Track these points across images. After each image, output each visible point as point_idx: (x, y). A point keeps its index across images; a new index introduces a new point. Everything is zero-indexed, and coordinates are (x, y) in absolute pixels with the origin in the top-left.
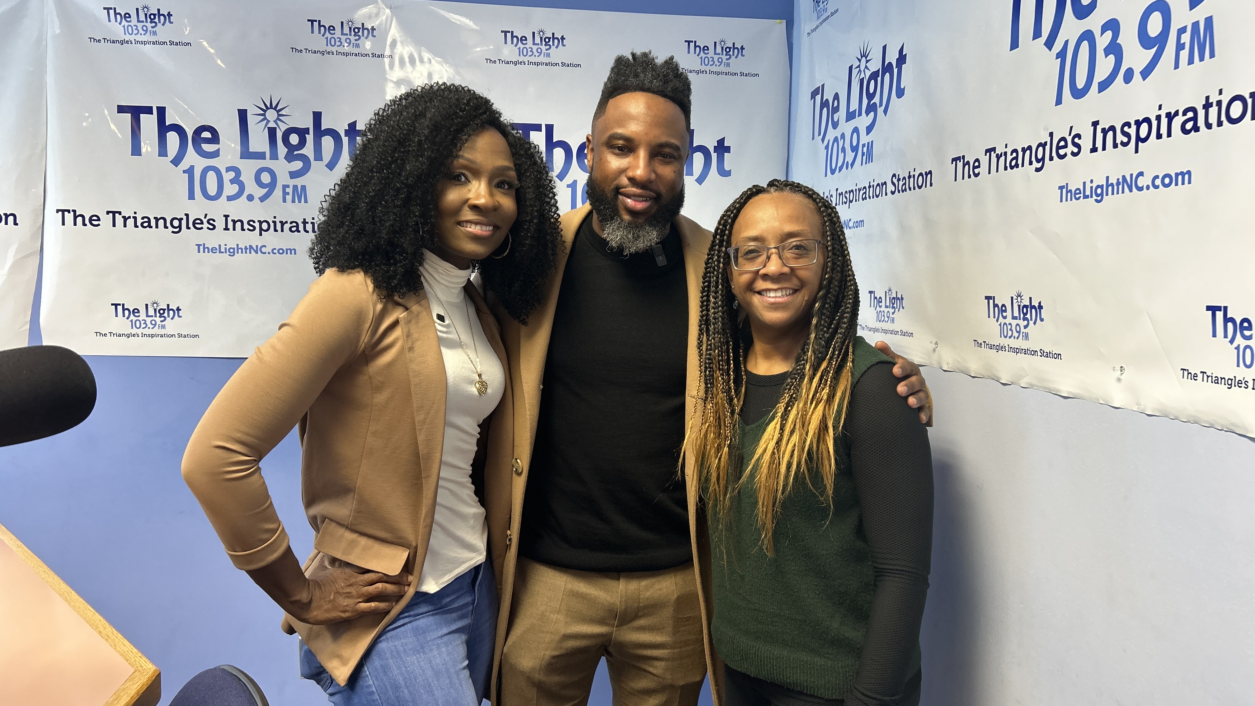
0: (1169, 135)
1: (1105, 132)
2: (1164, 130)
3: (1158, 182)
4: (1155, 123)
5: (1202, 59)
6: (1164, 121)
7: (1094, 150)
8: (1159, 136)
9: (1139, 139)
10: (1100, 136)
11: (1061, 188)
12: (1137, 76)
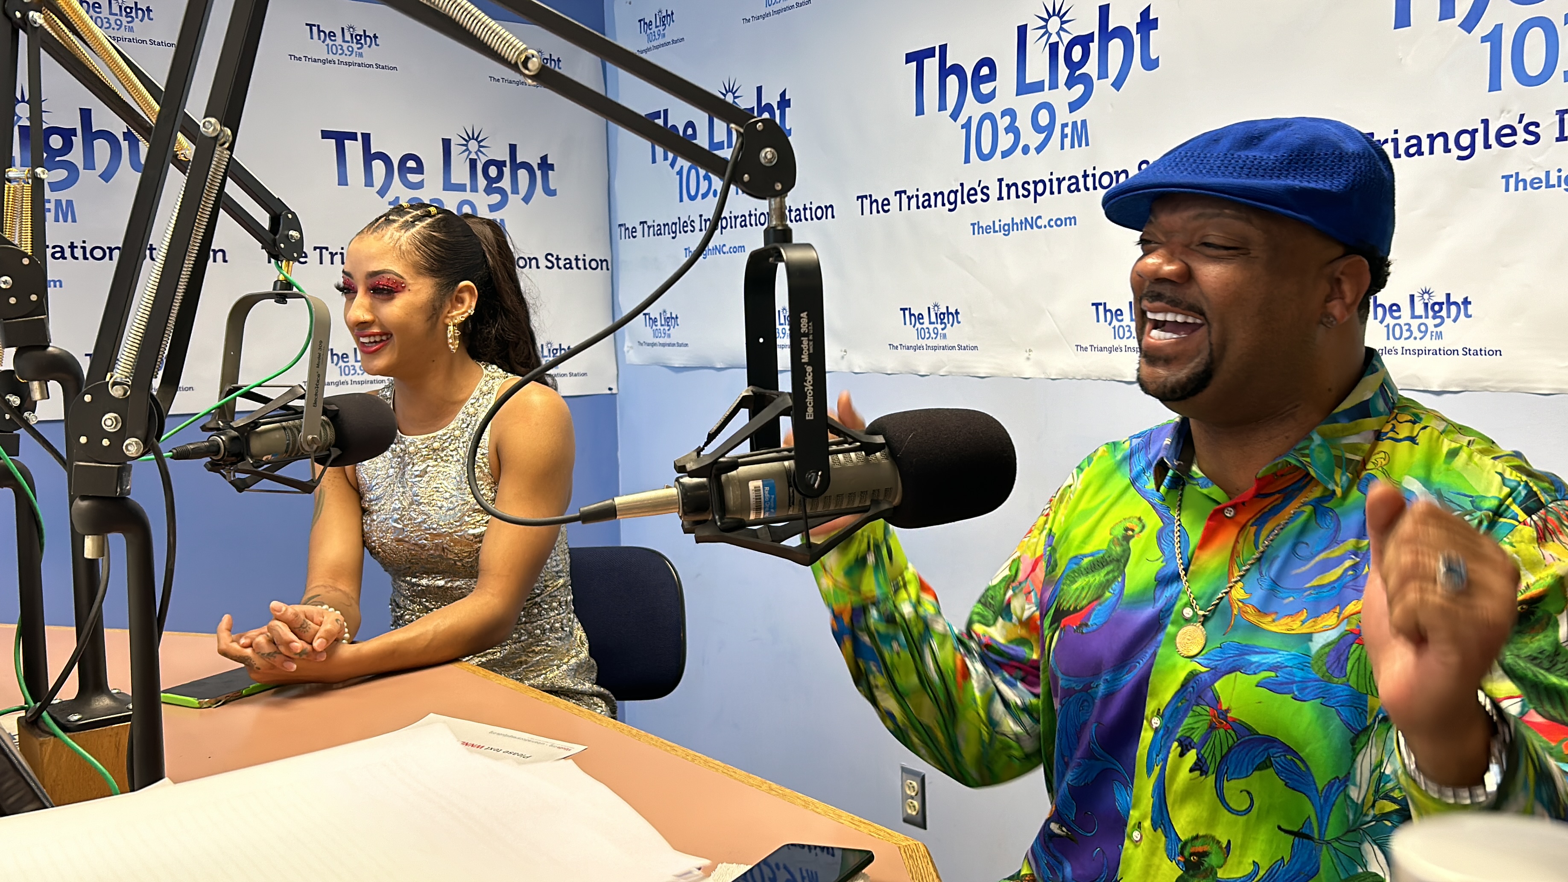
0: (1059, 192)
1: (1009, 187)
2: (1055, 189)
3: (1052, 223)
4: (1048, 184)
5: (1080, 146)
6: (1055, 184)
7: (1000, 198)
8: (1052, 193)
9: (1036, 193)
10: (1005, 190)
11: (973, 225)
12: (1032, 151)
